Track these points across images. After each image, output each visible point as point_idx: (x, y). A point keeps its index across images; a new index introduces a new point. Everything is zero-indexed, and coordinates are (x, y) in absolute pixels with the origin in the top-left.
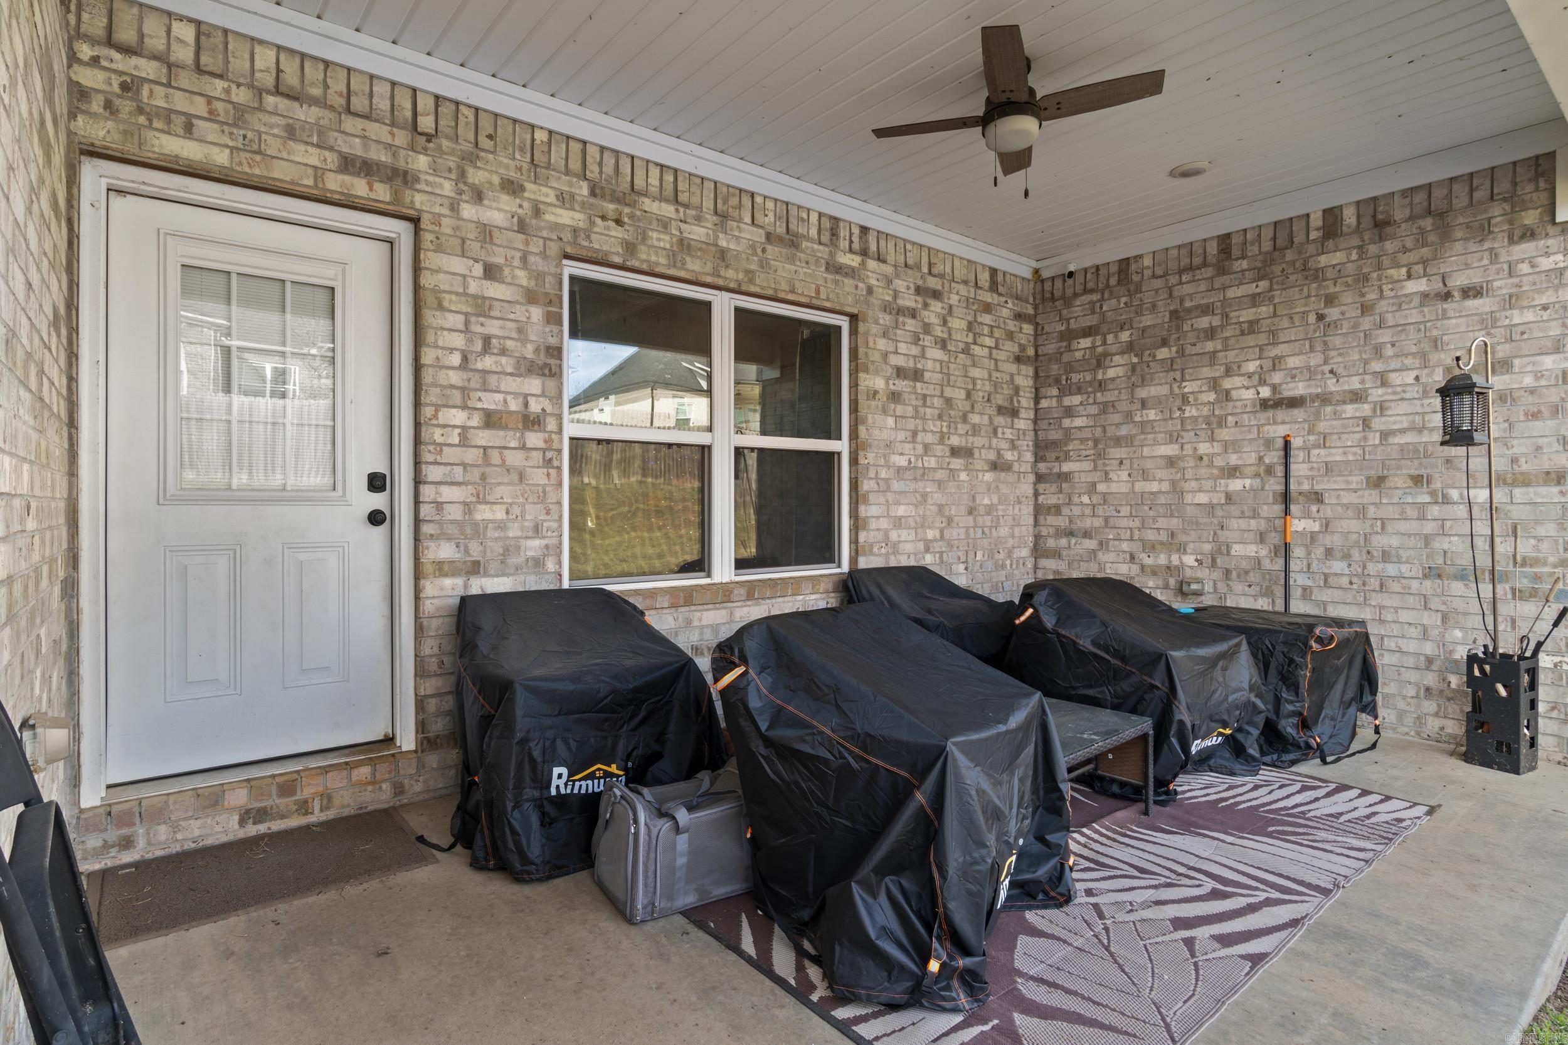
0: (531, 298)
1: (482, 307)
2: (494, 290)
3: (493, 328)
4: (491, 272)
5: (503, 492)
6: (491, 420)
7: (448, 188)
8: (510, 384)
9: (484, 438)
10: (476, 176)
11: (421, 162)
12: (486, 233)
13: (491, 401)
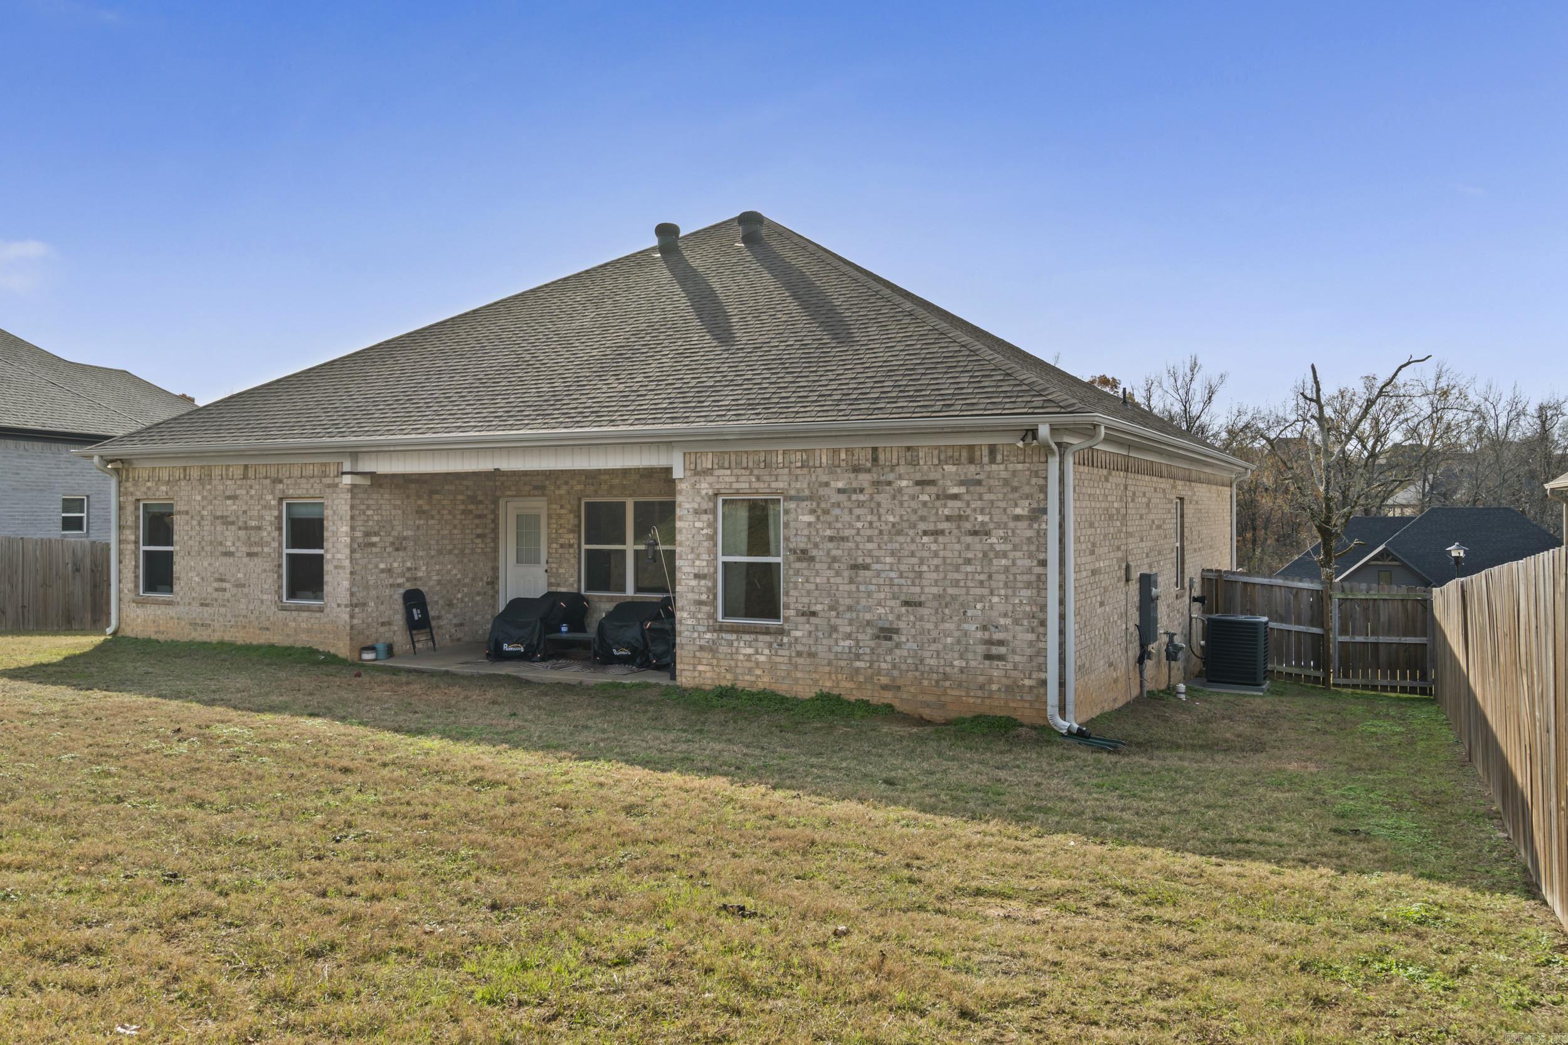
0: (571, 512)
1: (560, 516)
2: (563, 511)
3: (562, 521)
4: (562, 507)
5: (565, 565)
6: (562, 546)
7: (552, 488)
8: (567, 536)
9: (560, 551)
10: (558, 483)
11: (547, 482)
12: (561, 496)
13: (561, 541)
